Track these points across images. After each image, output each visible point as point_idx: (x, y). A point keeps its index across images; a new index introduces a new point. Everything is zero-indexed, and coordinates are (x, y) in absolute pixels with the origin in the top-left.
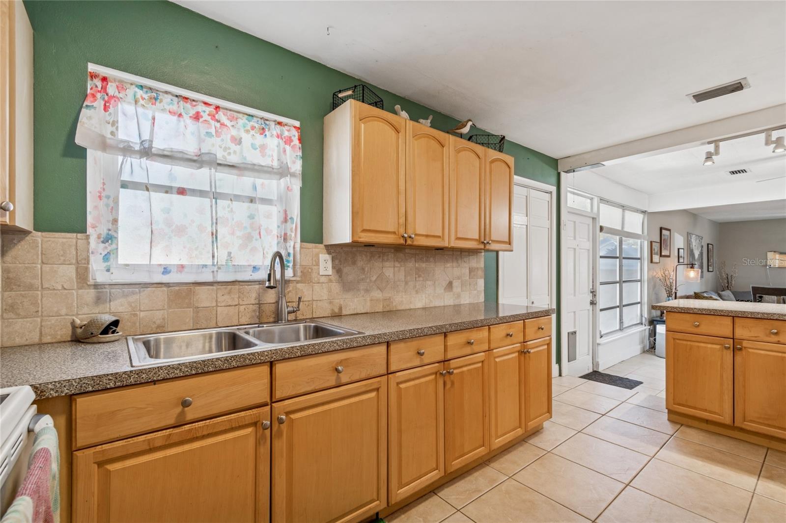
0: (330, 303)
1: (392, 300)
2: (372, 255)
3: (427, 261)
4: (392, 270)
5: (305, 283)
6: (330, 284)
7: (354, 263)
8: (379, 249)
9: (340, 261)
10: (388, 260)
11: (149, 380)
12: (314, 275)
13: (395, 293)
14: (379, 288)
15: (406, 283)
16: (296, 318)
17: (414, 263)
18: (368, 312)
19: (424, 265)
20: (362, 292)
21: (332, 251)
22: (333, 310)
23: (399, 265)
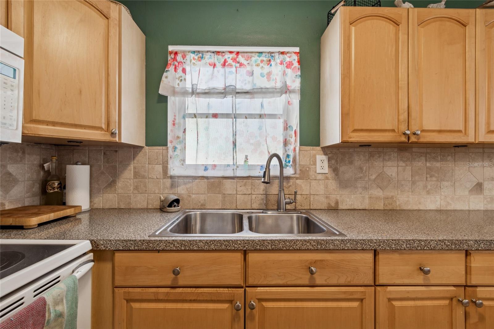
0: (327, 197)
1: (395, 199)
2: (371, 155)
3: (442, 160)
4: (395, 169)
5: (303, 179)
6: (326, 181)
7: (351, 163)
8: (379, 149)
9: (336, 161)
10: (389, 159)
11: (154, 249)
12: (311, 173)
13: (399, 192)
14: (378, 186)
15: (414, 183)
16: (295, 208)
17: (424, 162)
18: (367, 208)
19: (438, 165)
20: (360, 190)
21: (328, 152)
22: (329, 203)
23: (404, 165)
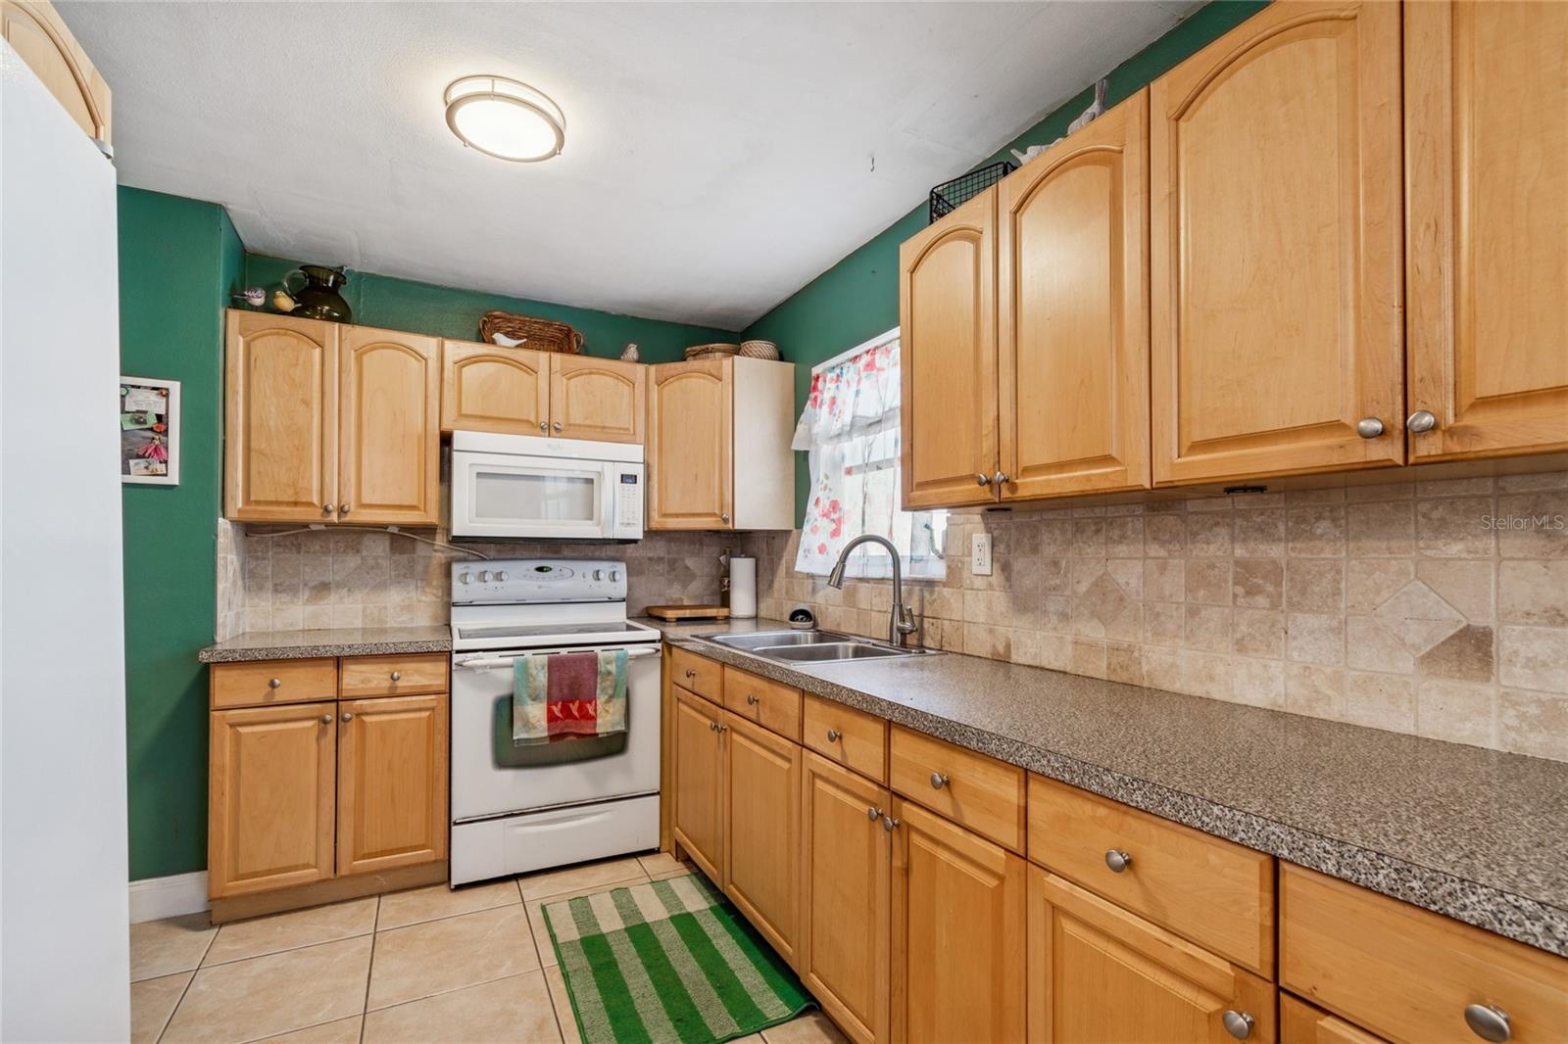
0: (991, 631)
1: (1136, 654)
2: (1081, 529)
4: (1138, 568)
5: (953, 587)
6: (990, 592)
7: (1035, 549)
8: (1097, 510)
9: (1007, 546)
10: (1123, 538)
12: (965, 574)
13: (1149, 634)
14: (1094, 614)
15: (1193, 612)
18: (1068, 670)
20: (1054, 620)
21: (993, 526)
22: (994, 646)
23: (1162, 553)
